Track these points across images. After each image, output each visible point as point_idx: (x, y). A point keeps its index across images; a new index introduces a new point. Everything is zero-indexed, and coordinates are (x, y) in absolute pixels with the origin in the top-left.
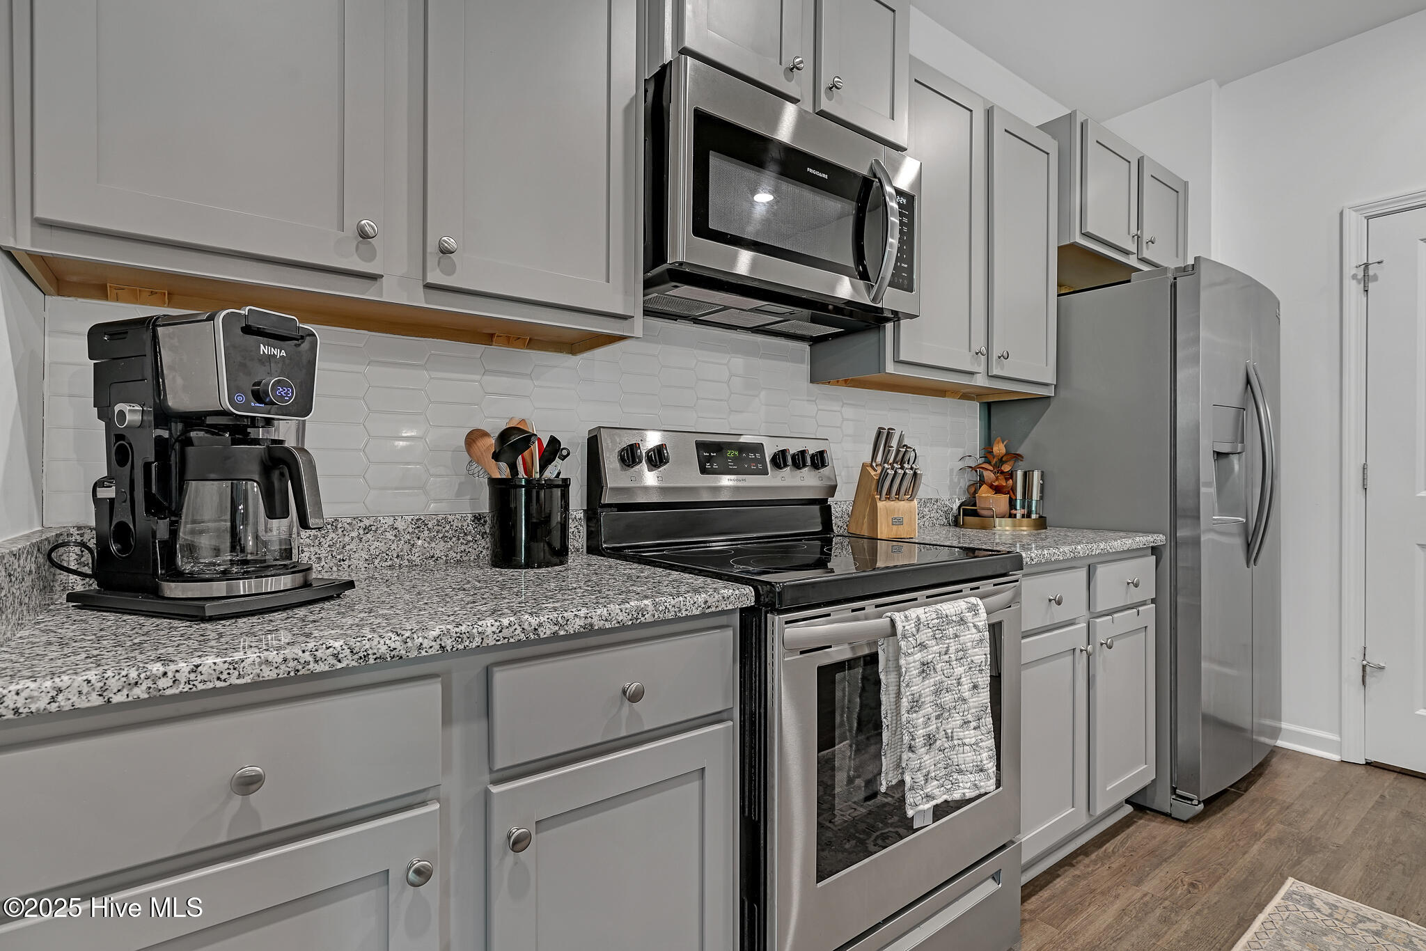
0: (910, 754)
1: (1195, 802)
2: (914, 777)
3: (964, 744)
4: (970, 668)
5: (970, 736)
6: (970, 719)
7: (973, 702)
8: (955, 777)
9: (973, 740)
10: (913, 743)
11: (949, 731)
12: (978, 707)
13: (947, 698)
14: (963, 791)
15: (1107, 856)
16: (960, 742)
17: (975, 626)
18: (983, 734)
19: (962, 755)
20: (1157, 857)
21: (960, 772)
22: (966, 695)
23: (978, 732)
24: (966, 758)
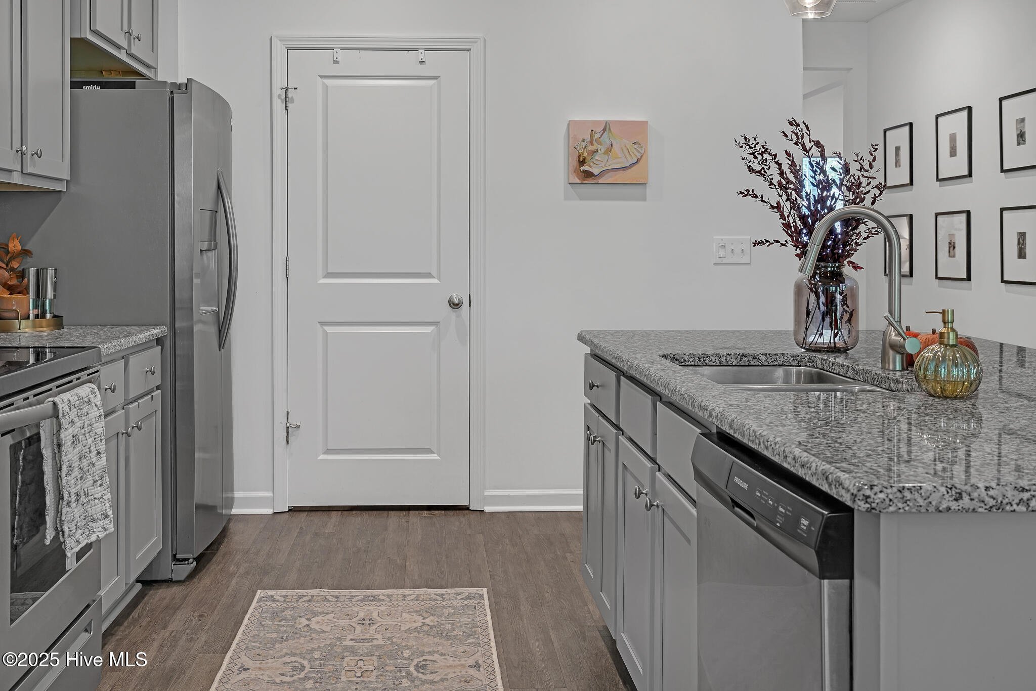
0: (68, 509)
1: (191, 561)
2: (70, 526)
3: (95, 498)
4: (95, 439)
5: (97, 491)
6: (97, 479)
7: (99, 465)
8: (90, 525)
9: (100, 495)
10: (70, 499)
11: (86, 490)
12: (100, 469)
13: (85, 463)
14: (97, 534)
15: (135, 621)
16: (92, 497)
17: (96, 405)
18: (105, 490)
19: (94, 507)
20: (172, 609)
21: (93, 521)
22: (94, 460)
23: (102, 488)
24: (96, 509)
